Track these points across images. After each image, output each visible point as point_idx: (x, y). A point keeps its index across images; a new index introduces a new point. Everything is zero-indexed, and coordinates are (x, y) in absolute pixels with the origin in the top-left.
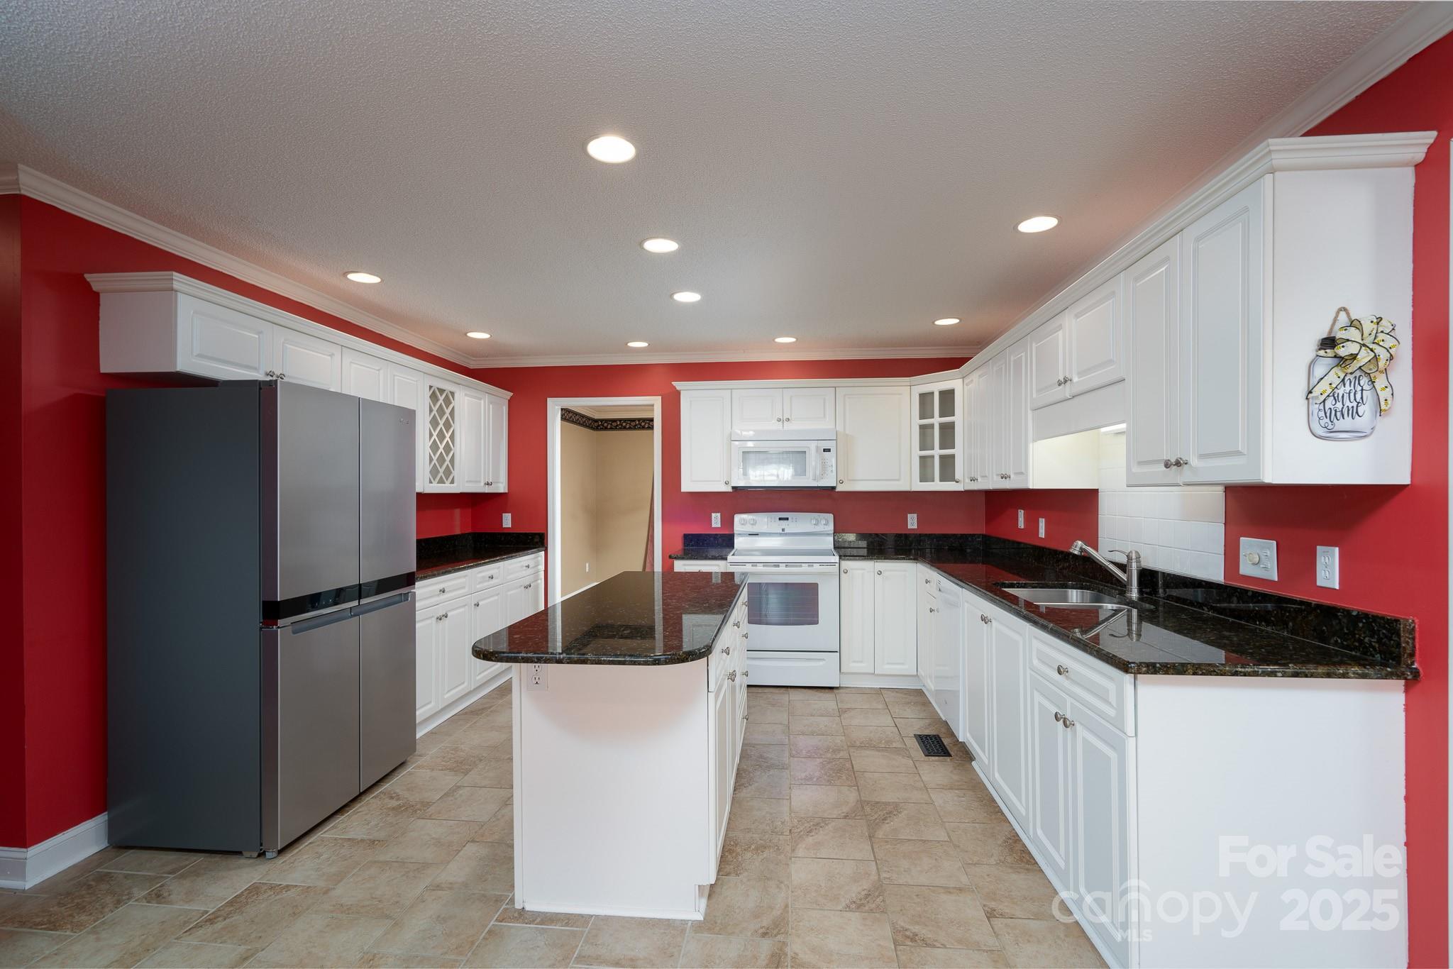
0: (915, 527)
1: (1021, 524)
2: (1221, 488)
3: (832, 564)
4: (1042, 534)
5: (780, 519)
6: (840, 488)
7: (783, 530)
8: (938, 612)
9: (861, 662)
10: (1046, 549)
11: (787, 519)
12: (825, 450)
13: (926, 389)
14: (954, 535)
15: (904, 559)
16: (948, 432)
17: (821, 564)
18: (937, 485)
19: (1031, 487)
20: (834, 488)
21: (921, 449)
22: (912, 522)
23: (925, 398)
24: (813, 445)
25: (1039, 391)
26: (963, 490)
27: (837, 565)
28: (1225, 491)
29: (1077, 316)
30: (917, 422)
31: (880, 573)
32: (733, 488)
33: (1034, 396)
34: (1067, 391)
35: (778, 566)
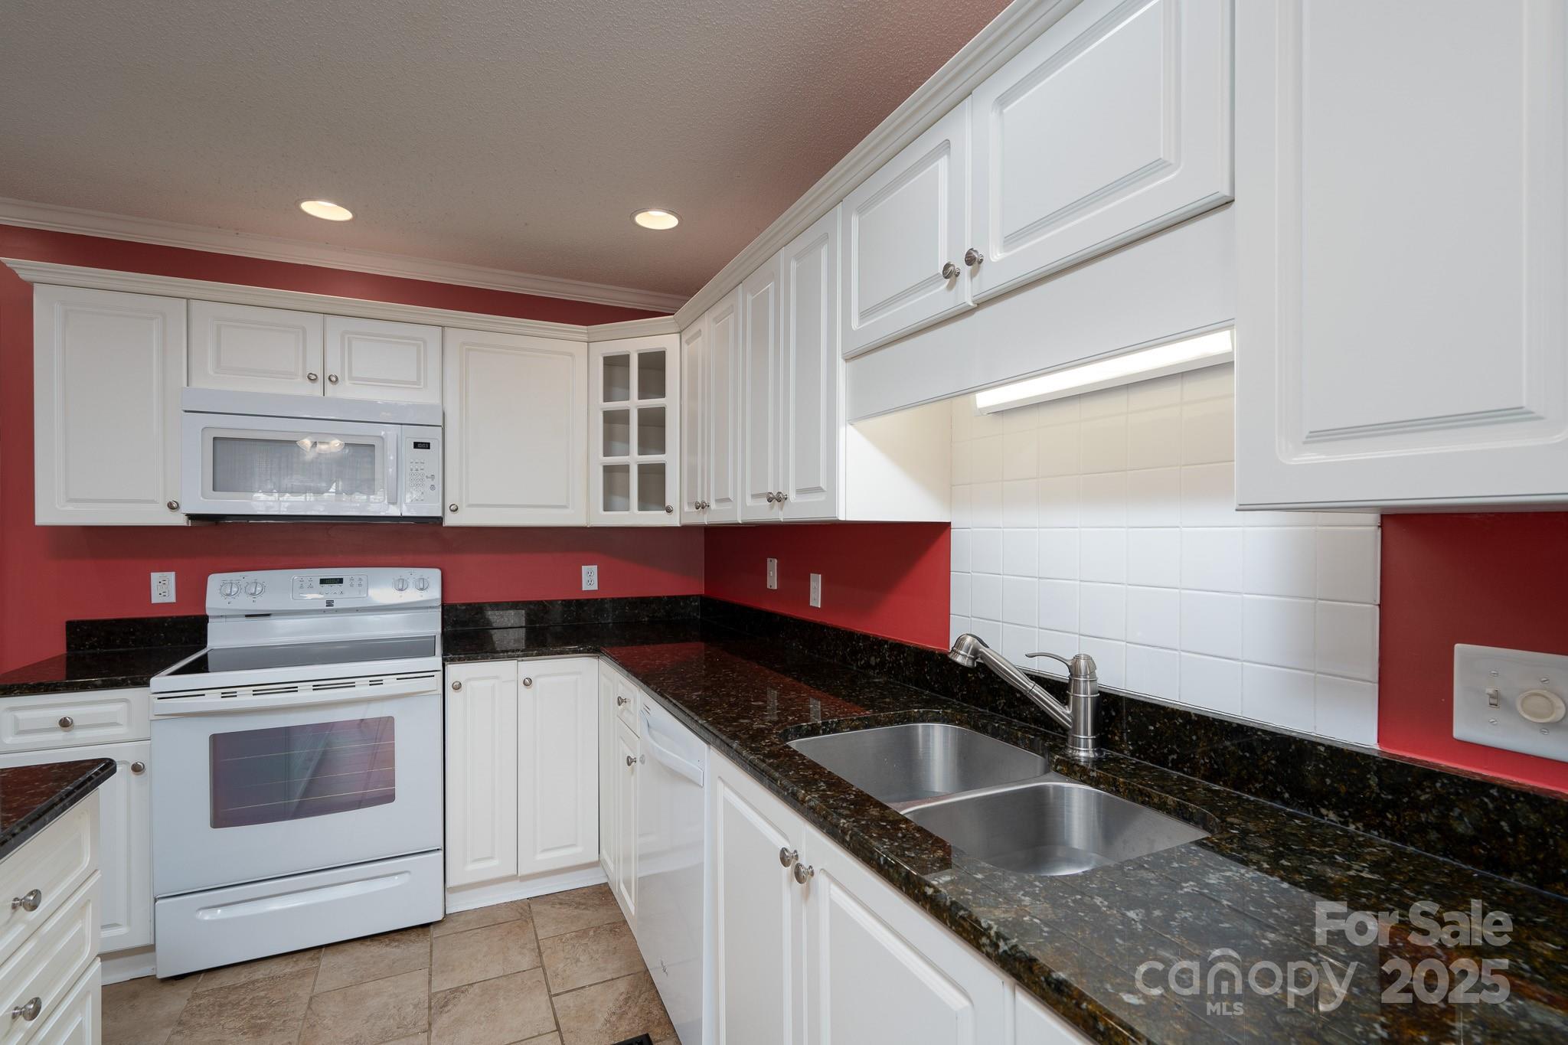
0: (595, 587)
1: (773, 582)
2: (1373, 518)
3: (427, 674)
4: (816, 600)
5: (323, 581)
6: (451, 520)
7: (329, 603)
8: (643, 762)
9: (491, 858)
10: (828, 628)
11: (340, 581)
12: (416, 445)
13: (616, 348)
14: (659, 599)
15: (575, 652)
16: (653, 427)
17: (402, 676)
18: (633, 516)
19: (842, 518)
20: (440, 520)
21: (605, 455)
22: (590, 579)
23: (614, 365)
24: (390, 433)
25: (864, 315)
26: (679, 525)
27: (439, 675)
28: (1381, 526)
29: (1003, 101)
30: (601, 405)
31: (528, 683)
32: (191, 517)
33: (855, 324)
34: (967, 290)
35: (294, 690)
